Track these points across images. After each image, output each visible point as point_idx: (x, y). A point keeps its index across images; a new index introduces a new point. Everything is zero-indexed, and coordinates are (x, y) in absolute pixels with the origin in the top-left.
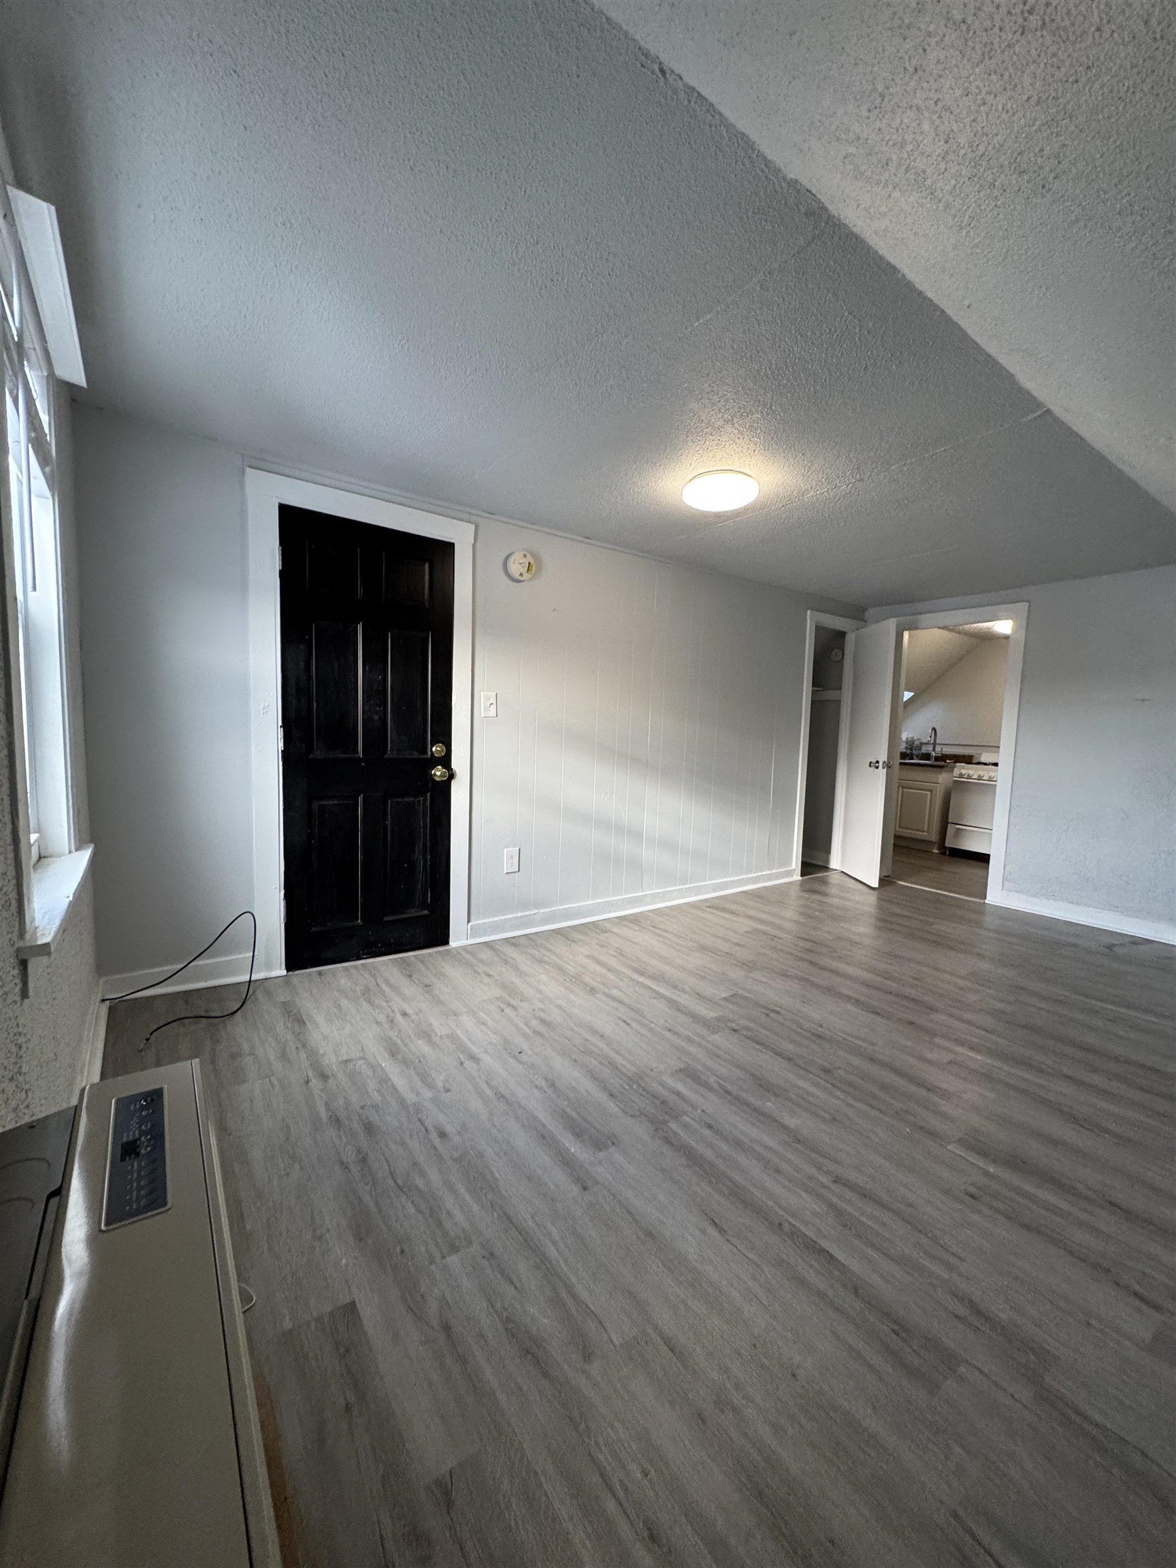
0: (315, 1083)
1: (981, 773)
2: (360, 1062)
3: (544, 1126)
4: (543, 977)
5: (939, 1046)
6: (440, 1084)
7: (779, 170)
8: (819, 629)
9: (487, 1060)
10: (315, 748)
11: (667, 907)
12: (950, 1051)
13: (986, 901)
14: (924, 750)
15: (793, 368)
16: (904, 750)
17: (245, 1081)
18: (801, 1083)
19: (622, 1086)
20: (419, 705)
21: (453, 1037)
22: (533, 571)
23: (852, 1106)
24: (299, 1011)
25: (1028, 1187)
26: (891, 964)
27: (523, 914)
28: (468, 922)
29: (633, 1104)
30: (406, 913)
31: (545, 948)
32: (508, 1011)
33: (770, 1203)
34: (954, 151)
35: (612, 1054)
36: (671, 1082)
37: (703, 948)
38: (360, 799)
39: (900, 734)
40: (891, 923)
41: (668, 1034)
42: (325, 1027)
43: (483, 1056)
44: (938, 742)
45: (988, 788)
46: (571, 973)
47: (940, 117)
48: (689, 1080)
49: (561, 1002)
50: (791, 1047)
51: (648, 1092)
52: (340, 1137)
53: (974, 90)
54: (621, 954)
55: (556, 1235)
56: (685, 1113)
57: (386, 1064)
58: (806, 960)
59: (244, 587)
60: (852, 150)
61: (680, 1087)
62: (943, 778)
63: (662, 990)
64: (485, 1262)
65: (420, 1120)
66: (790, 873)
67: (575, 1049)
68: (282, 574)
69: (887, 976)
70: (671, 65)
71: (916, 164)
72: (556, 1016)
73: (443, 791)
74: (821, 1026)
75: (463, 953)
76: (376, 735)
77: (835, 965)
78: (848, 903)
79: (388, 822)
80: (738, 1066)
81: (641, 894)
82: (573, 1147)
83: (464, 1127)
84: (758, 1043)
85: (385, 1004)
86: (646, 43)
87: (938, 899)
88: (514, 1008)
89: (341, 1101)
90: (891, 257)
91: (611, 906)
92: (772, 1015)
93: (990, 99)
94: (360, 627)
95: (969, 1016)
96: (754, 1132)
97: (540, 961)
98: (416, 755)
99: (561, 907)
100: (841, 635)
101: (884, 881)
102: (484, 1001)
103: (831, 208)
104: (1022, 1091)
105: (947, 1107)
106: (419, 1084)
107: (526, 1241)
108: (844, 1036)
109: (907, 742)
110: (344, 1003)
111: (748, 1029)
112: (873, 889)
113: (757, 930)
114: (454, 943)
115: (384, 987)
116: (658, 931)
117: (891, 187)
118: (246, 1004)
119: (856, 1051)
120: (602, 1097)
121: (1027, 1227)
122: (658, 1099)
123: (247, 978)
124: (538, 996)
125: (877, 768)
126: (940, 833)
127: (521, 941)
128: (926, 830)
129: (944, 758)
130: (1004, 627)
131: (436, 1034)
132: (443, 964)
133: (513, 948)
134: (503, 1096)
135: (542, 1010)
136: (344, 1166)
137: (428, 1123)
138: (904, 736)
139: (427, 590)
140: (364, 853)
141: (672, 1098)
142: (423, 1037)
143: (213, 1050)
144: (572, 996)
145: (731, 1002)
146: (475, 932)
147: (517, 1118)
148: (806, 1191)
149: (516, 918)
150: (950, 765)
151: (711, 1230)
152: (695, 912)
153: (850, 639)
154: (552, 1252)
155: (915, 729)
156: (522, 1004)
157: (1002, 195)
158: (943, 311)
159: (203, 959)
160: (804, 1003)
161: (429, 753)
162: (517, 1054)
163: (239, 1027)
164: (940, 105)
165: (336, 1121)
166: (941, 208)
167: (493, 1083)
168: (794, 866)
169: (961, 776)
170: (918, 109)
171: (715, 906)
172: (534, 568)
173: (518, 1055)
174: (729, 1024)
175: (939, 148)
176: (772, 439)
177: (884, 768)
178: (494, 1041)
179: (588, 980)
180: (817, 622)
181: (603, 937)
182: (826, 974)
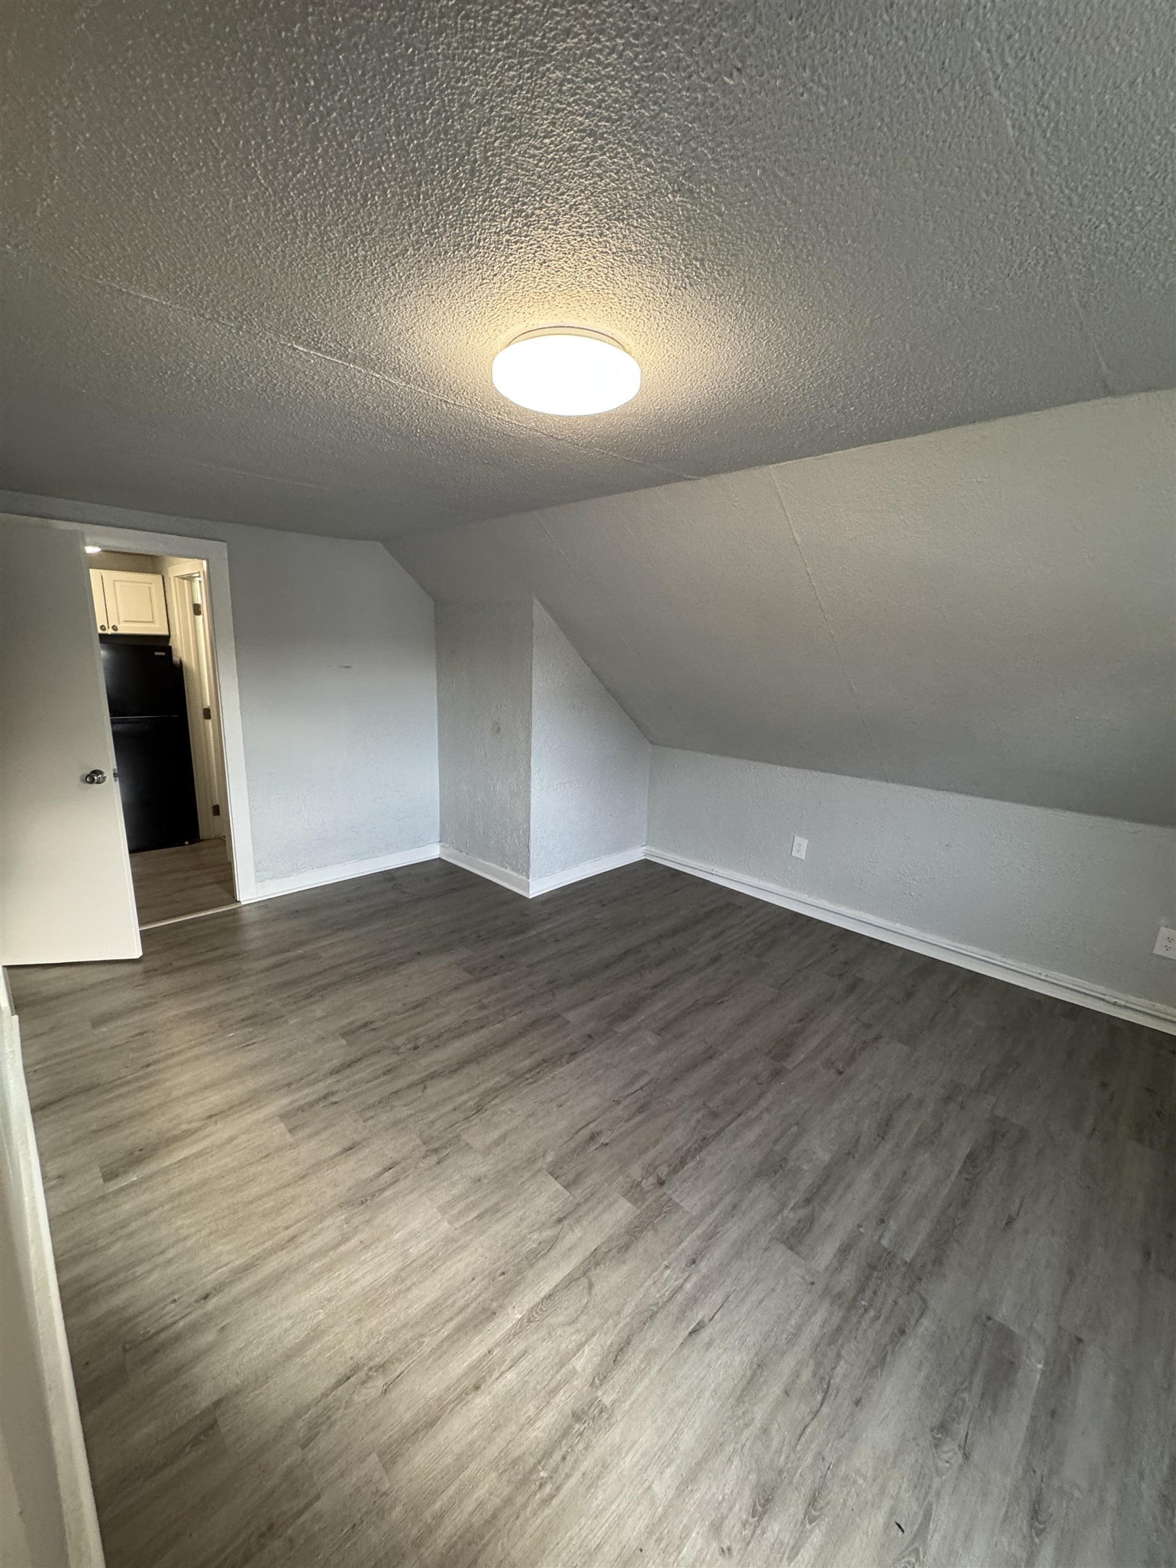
19: (874, 1320)
29: (901, 1302)
35: (804, 1342)
36: (824, 1259)
51: (865, 1285)
56: (877, 1244)
63: (555, 1277)
67: (824, 1413)
72: (727, 1484)
80: (746, 1189)
92: (603, 1141)
120: (914, 1346)
122: (869, 1275)
145: (575, 1181)
147: (1055, 1470)
162: (907, 1535)
173: (910, 1529)
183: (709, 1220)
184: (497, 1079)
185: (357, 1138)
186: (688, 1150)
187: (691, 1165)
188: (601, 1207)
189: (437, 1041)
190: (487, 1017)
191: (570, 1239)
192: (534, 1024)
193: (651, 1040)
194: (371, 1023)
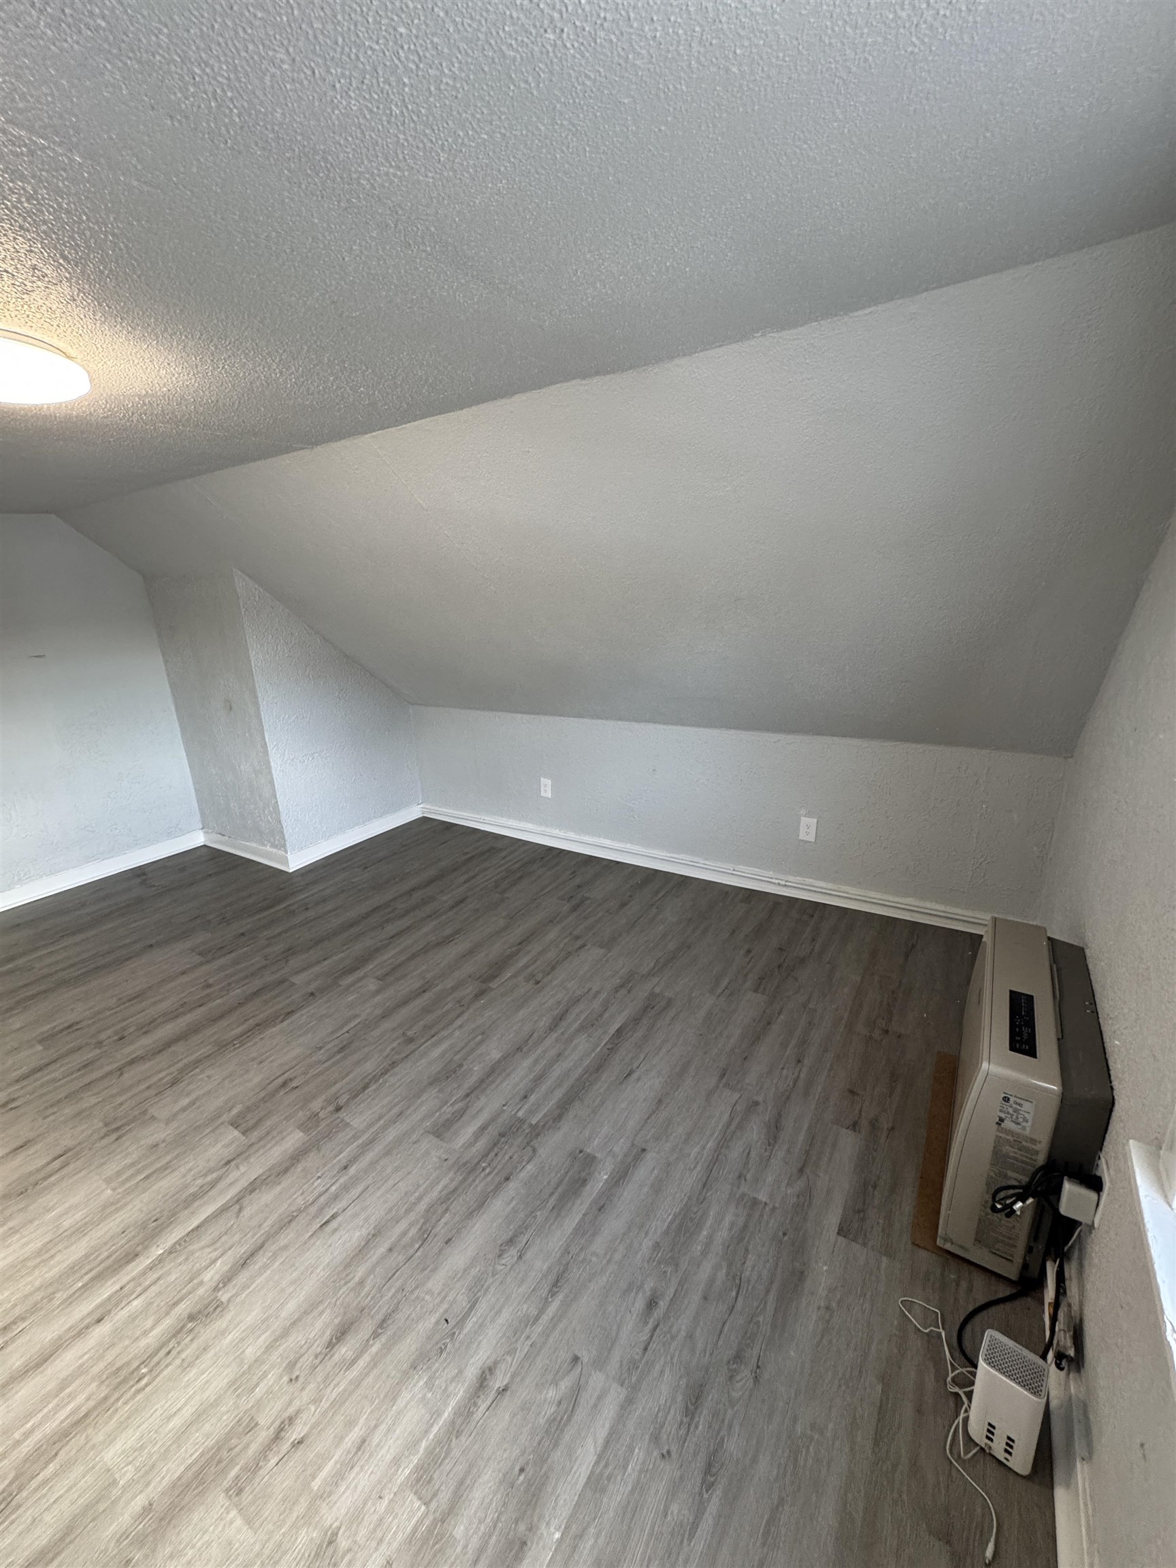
3: (583, 1217)
19: (486, 1176)
29: (514, 1157)
43: (472, 1371)
48: (457, 1126)
50: (370, 1064)
51: (489, 1151)
55: (698, 1148)
56: (513, 1116)
65: (645, 1350)
67: (415, 1258)
80: (419, 1095)
83: (629, 1289)
84: (365, 1088)
106: (578, 1417)
122: (498, 1141)
134: (556, 1283)
136: (757, 1372)
141: (492, 1131)
154: (711, 1145)
156: (266, 1420)
183: (372, 1130)
184: (203, 1050)
185: (32, 1135)
186: (374, 1076)
187: (373, 1087)
188: (273, 1142)
189: (146, 1029)
190: (208, 995)
191: (234, 1175)
192: (256, 994)
193: (372, 985)
194: (77, 1023)
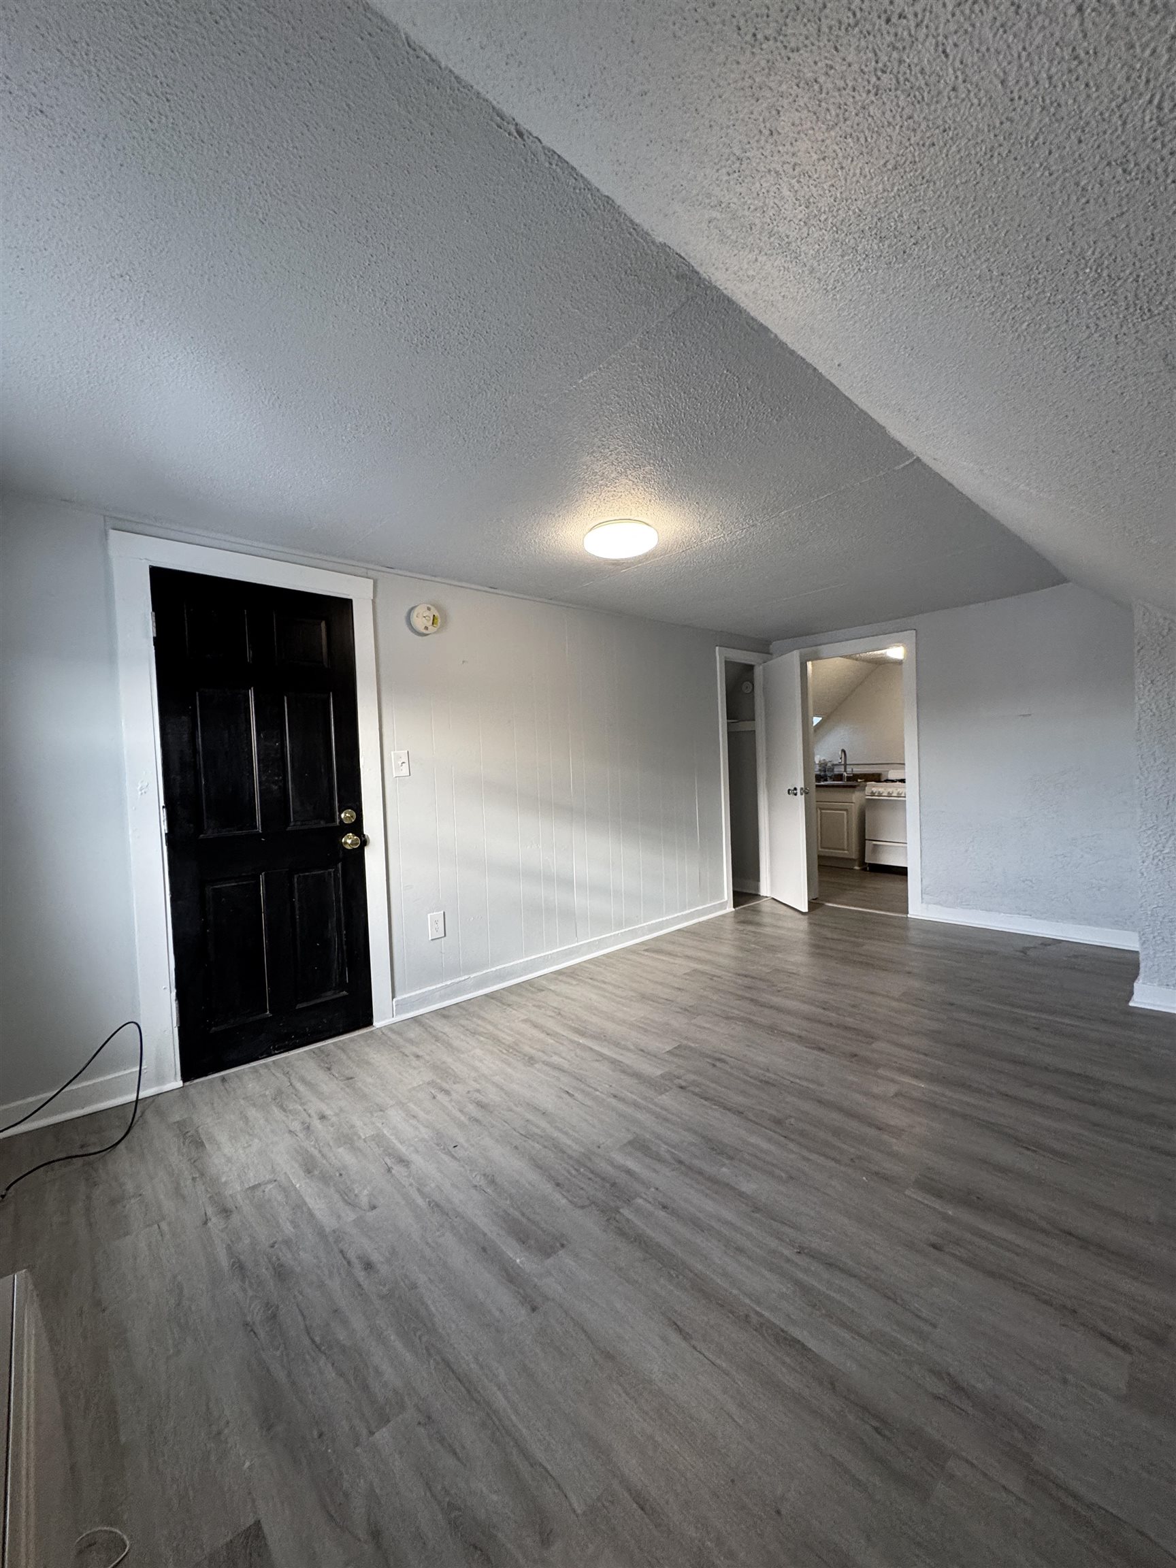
0: (216, 1222)
1: (890, 790)
2: (270, 1186)
3: (485, 1235)
4: (478, 1052)
5: (881, 1077)
6: (364, 1200)
7: (647, 233)
8: (729, 664)
9: (417, 1160)
10: (205, 828)
11: (604, 955)
12: (893, 1081)
13: (909, 916)
14: (837, 770)
15: (680, 423)
16: (818, 773)
17: (126, 1234)
18: (753, 1139)
19: (569, 1172)
20: (323, 770)
21: (379, 1139)
22: (439, 624)
23: (808, 1160)
24: (197, 1131)
25: (987, 1227)
26: (829, 993)
27: (453, 981)
28: (393, 997)
29: (582, 1192)
30: (321, 997)
31: (480, 1017)
32: (440, 1096)
33: (735, 1292)
34: (816, 216)
35: (556, 1134)
36: (620, 1158)
37: (644, 997)
38: (262, 878)
39: (814, 755)
40: (823, 947)
41: (613, 1101)
42: (228, 1149)
43: (414, 1158)
44: (848, 763)
45: (898, 804)
46: (507, 1043)
47: (799, 182)
48: (639, 1154)
49: (497, 1078)
50: (740, 1099)
51: (597, 1175)
52: (244, 1290)
53: (830, 153)
54: (559, 1014)
55: (503, 1377)
56: (638, 1195)
57: (300, 1183)
58: (747, 998)
59: (111, 657)
60: (715, 214)
61: (631, 1164)
62: (856, 798)
63: (605, 1051)
64: (421, 1431)
65: (341, 1252)
66: (723, 906)
67: (515, 1133)
68: (157, 642)
69: (825, 1006)
70: (527, 127)
71: (780, 229)
72: (492, 1096)
73: (356, 859)
74: (768, 1070)
75: (390, 1034)
76: (276, 807)
77: (776, 1000)
78: (780, 931)
79: (295, 900)
80: (689, 1130)
81: (576, 944)
82: (519, 1258)
83: (394, 1252)
84: (706, 1099)
85: (300, 1108)
86: (498, 103)
87: (863, 918)
88: (447, 1092)
89: (247, 1241)
90: (762, 319)
91: (546, 961)
92: (718, 1064)
93: (846, 163)
94: (251, 694)
95: (906, 1040)
96: (710, 1206)
97: (474, 1033)
98: (323, 824)
99: (494, 969)
100: (750, 668)
101: (813, 904)
102: (414, 1088)
103: (701, 270)
104: (964, 1117)
105: (897, 1146)
106: (341, 1204)
107: (469, 1392)
108: (792, 1079)
109: (820, 764)
110: (252, 1113)
111: (694, 1083)
112: (803, 913)
113: (695, 970)
114: (378, 1023)
115: (299, 1085)
116: (596, 983)
117: (757, 251)
118: (132, 1132)
119: (803, 1094)
120: (547, 1188)
121: (991, 1274)
122: (608, 1182)
123: (133, 1097)
124: (473, 1074)
125: (796, 794)
126: (859, 851)
127: (454, 1012)
128: (846, 847)
129: (855, 777)
130: (896, 652)
131: (360, 1137)
132: (367, 1049)
133: (444, 1021)
134: (438, 1205)
135: (478, 1091)
136: (249, 1328)
137: (351, 1255)
138: (817, 759)
139: (325, 649)
140: (269, 937)
141: (623, 1178)
142: (345, 1143)
143: (89, 1198)
144: (509, 1070)
145: (677, 1055)
146: (402, 1008)
147: (453, 1228)
148: (771, 1270)
149: (447, 986)
150: (861, 785)
151: (674, 1337)
152: (634, 957)
153: (758, 672)
154: (500, 1401)
155: (826, 751)
156: (455, 1086)
157: (864, 259)
158: (815, 369)
159: (80, 1082)
160: (748, 1046)
161: (338, 821)
162: (451, 1148)
163: (122, 1162)
164: (798, 169)
165: (239, 1267)
166: (807, 272)
167: (427, 1189)
168: (726, 899)
169: (873, 794)
170: (777, 172)
171: (653, 948)
172: (439, 620)
173: (453, 1150)
174: (677, 1081)
175: (801, 212)
176: (667, 489)
177: (802, 794)
178: (426, 1137)
179: (527, 1049)
180: (726, 657)
181: (540, 995)
182: (767, 1011)
